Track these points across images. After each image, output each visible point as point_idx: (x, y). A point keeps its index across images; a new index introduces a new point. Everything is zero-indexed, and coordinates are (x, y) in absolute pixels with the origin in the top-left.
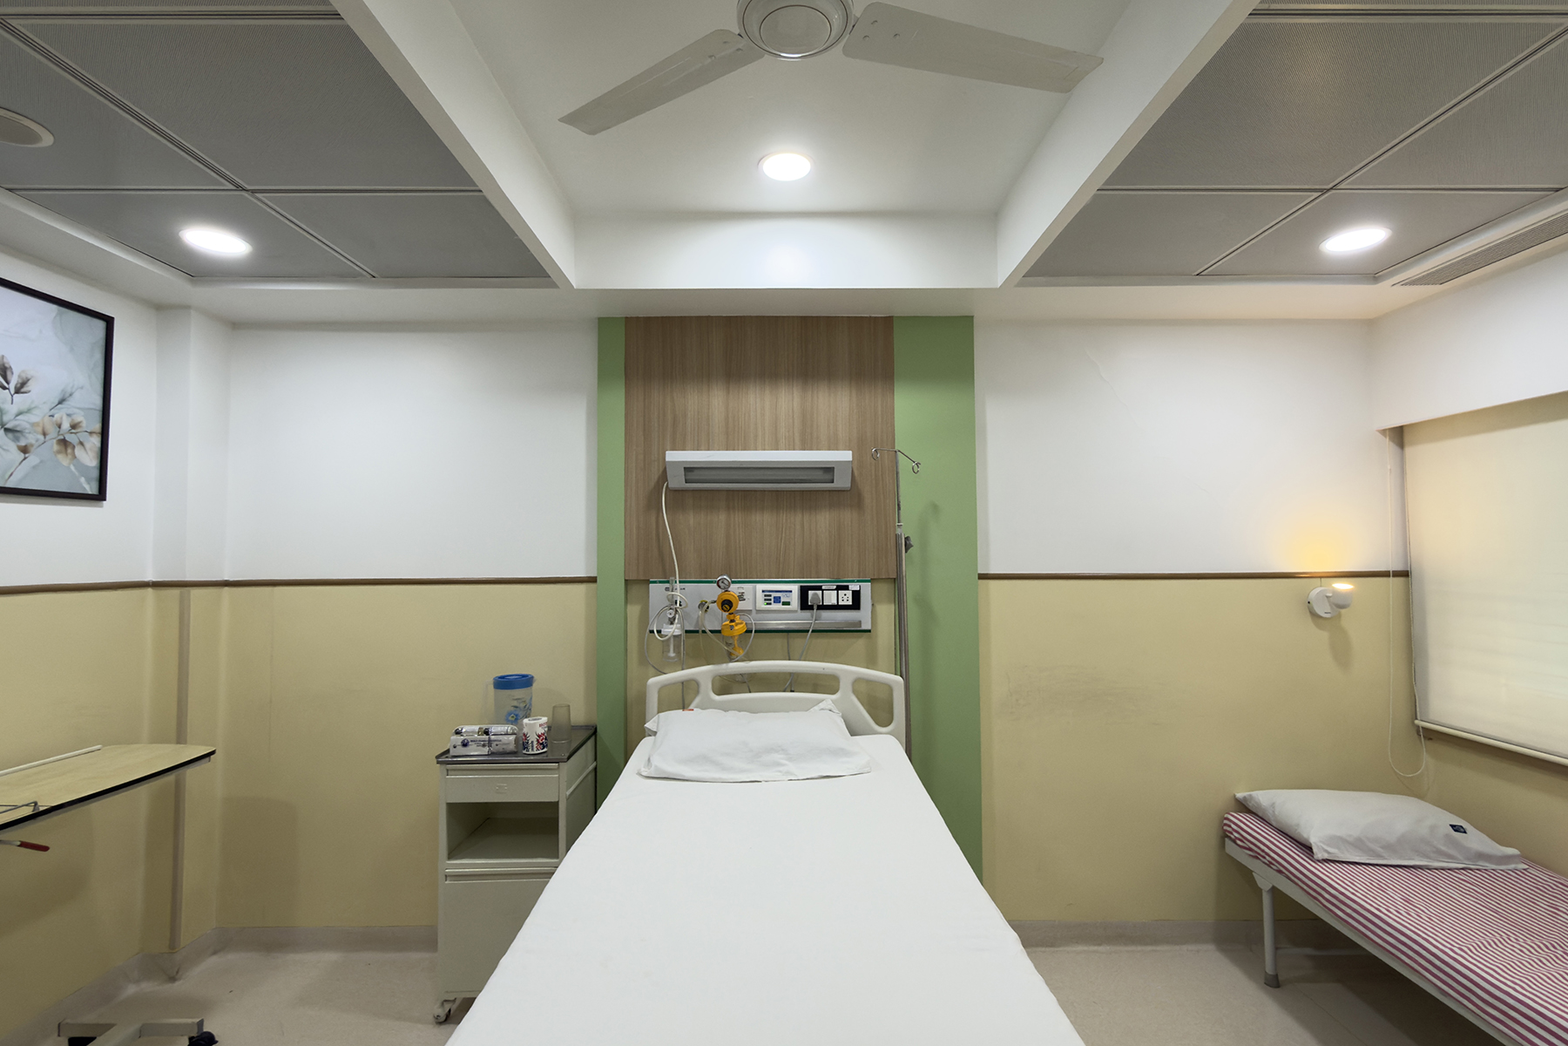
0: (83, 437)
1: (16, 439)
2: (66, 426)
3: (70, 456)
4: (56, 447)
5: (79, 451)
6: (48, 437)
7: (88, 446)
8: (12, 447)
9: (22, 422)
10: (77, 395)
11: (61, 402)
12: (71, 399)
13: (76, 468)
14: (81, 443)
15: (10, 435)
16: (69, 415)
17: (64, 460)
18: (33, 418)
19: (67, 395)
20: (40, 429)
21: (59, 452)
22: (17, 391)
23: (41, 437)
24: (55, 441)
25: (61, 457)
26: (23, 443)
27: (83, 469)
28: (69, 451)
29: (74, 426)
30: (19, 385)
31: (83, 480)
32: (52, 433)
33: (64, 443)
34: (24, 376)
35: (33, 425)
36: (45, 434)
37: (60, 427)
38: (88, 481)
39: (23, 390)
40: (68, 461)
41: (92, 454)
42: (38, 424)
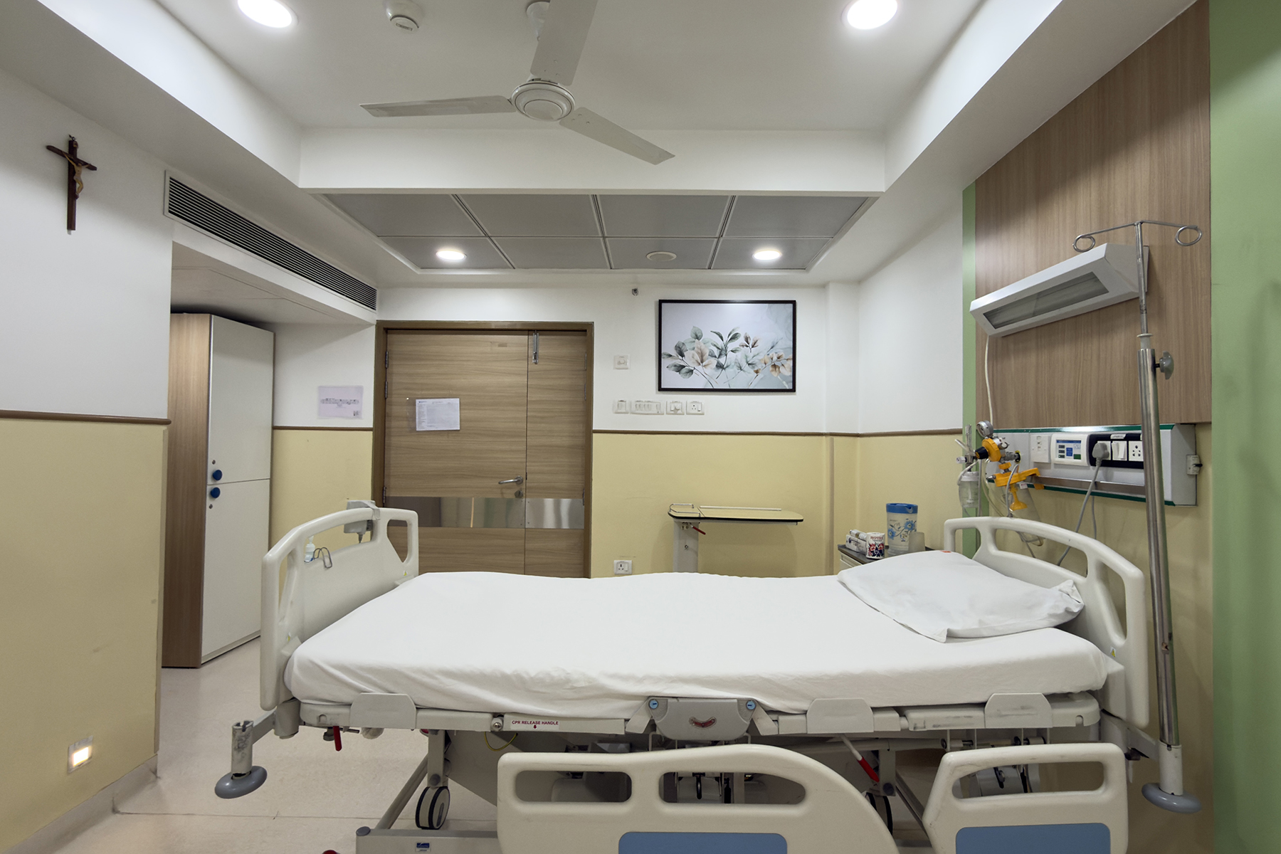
0: (783, 362)
1: (754, 368)
2: (775, 358)
3: (777, 372)
4: (771, 369)
5: (782, 369)
6: (767, 365)
7: (786, 366)
8: (752, 371)
9: (755, 360)
10: (780, 343)
11: (772, 348)
12: (777, 345)
13: (780, 377)
14: (783, 365)
15: (751, 366)
16: (776, 353)
17: (775, 374)
18: (760, 357)
19: (775, 344)
20: (763, 362)
21: (772, 371)
22: (753, 347)
23: (764, 365)
24: (770, 366)
25: (773, 373)
26: (756, 369)
27: (784, 378)
28: (777, 369)
29: (779, 358)
30: (753, 344)
31: (784, 382)
32: (769, 363)
33: (774, 366)
34: (755, 340)
35: (760, 360)
36: (765, 364)
37: (772, 359)
38: (787, 383)
39: (755, 345)
40: (777, 374)
41: (788, 370)
42: (762, 359)
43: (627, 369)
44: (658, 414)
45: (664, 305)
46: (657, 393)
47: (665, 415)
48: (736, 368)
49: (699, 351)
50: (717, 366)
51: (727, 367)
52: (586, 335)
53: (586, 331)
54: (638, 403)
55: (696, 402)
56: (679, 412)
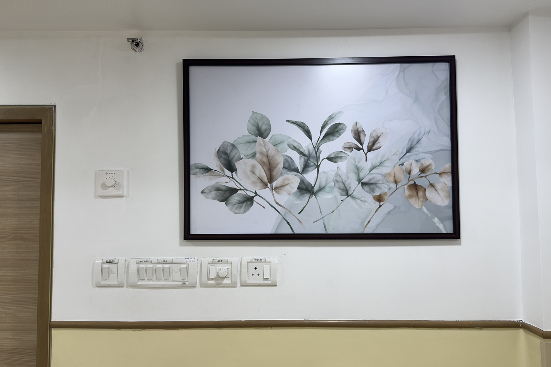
0: (433, 178)
1: (373, 191)
2: (415, 171)
3: (421, 199)
4: (407, 192)
5: (430, 194)
6: (399, 185)
7: (438, 186)
8: (369, 198)
9: (376, 175)
10: (424, 140)
11: (409, 150)
12: (418, 145)
13: (428, 210)
14: (432, 185)
15: (367, 188)
16: (417, 161)
17: (416, 203)
18: (384, 170)
19: (415, 143)
20: (392, 179)
21: (410, 196)
22: (370, 149)
23: (393, 186)
24: (406, 186)
25: (413, 201)
26: (377, 193)
27: (436, 210)
28: (421, 194)
29: (423, 171)
30: (371, 144)
31: (436, 220)
32: (403, 180)
33: (415, 187)
34: (375, 135)
35: (385, 176)
36: (396, 182)
37: (410, 173)
38: (442, 220)
39: (374, 147)
40: (420, 203)
41: (442, 194)
42: (389, 174)
43: (121, 197)
44: (183, 286)
45: (194, 70)
46: (181, 245)
47: (199, 290)
48: (337, 193)
49: (265, 160)
50: (299, 188)
51: (321, 189)
52: (40, 131)
53: (40, 123)
54: (142, 266)
55: (259, 261)
56: (226, 282)
